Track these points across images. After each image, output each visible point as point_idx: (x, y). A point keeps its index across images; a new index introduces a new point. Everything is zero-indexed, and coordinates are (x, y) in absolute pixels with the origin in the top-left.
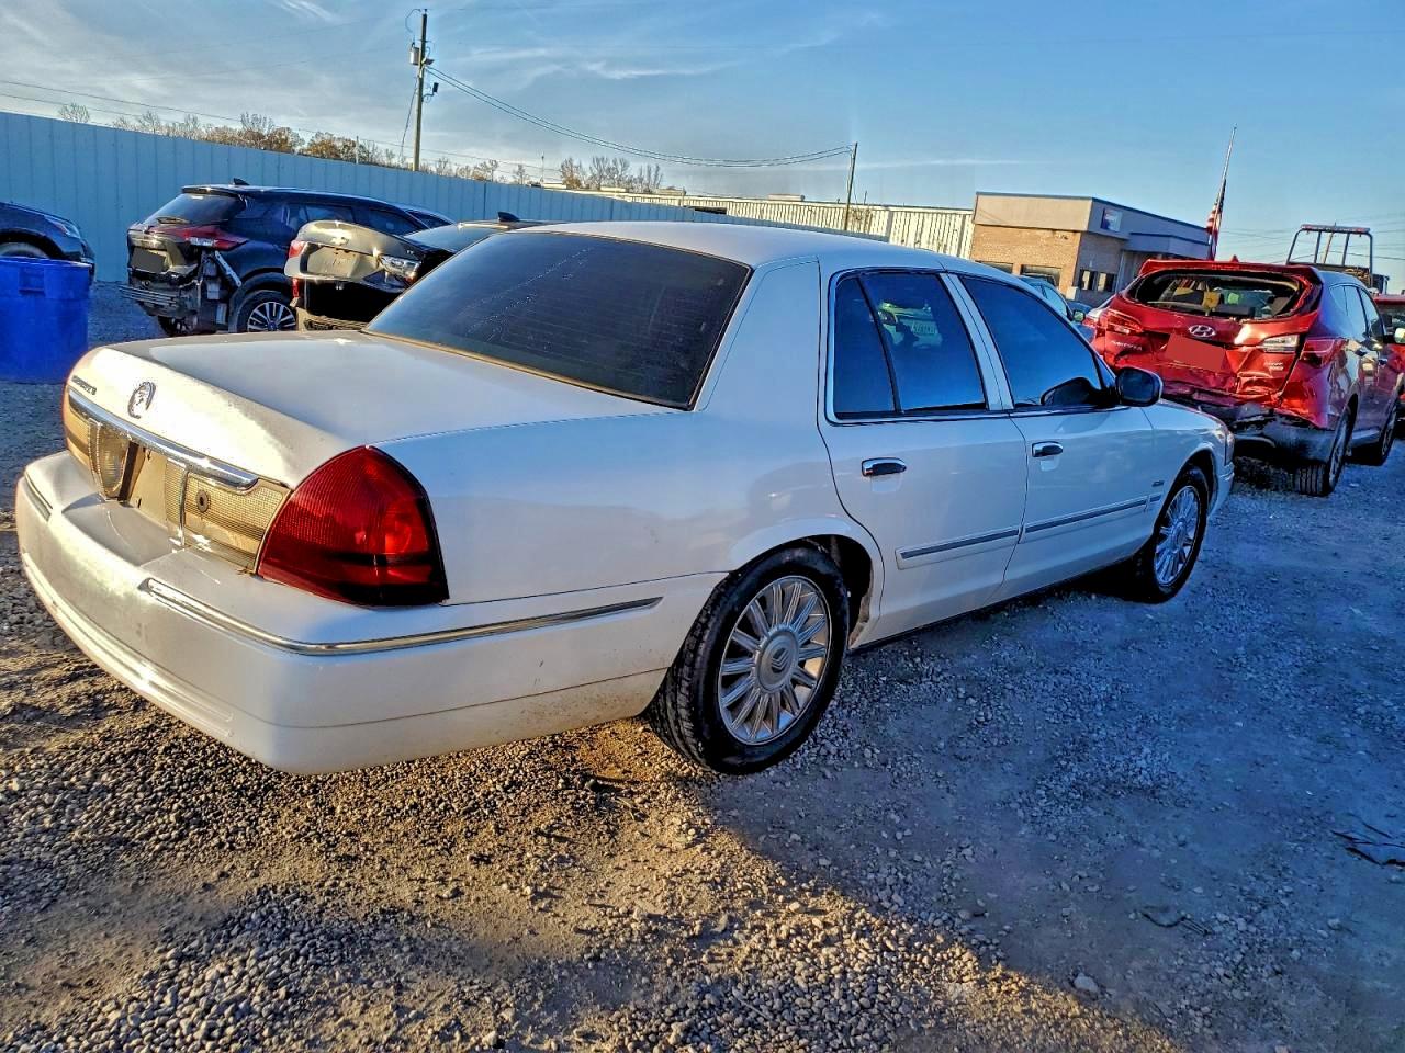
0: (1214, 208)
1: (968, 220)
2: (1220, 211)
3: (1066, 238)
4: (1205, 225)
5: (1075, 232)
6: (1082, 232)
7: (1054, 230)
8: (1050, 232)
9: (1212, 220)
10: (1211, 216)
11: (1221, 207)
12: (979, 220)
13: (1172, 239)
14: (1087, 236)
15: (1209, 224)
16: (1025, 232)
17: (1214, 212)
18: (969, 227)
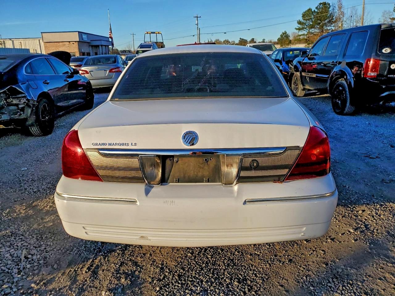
0: (110, 31)
1: (41, 41)
2: (111, 32)
3: (73, 44)
4: (109, 36)
5: (76, 42)
6: (78, 41)
7: (69, 42)
8: (68, 42)
9: (110, 35)
10: (109, 34)
11: (111, 31)
12: (45, 41)
13: (102, 41)
14: (79, 43)
15: (110, 36)
16: (61, 43)
17: (110, 32)
18: (42, 44)
